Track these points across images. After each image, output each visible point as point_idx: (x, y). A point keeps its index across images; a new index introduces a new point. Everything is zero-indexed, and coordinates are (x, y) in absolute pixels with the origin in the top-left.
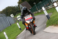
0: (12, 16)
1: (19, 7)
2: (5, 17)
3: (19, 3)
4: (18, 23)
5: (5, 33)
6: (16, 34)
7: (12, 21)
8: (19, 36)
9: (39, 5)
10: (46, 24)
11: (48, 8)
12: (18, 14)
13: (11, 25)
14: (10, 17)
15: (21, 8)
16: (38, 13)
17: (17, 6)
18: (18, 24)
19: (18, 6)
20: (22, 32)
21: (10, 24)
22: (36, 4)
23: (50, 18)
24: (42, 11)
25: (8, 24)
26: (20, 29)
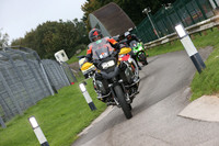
0: (60, 56)
1: (89, 24)
2: (36, 62)
3: (88, 9)
4: (85, 84)
5: (33, 122)
7: (60, 76)
9: (164, 16)
10: (188, 89)
11: (199, 27)
12: (83, 49)
13: (56, 92)
14: (53, 62)
16: (160, 47)
17: (79, 20)
19: (85, 19)
20: (96, 117)
21: (53, 88)
22: (152, 13)
24: (176, 40)
25: (47, 87)
26: (92, 106)
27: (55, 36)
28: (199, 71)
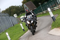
0: (15, 16)
1: (23, 7)
2: (8, 17)
3: (23, 3)
4: (22, 23)
5: (7, 34)
6: (19, 35)
7: (15, 21)
8: (22, 37)
9: (45, 5)
10: (51, 26)
11: (54, 9)
12: (22, 14)
13: (14, 26)
14: (13, 17)
15: (25, 7)
16: (43, 14)
17: (21, 6)
18: (21, 25)
20: (25, 33)
21: (13, 24)
22: (41, 4)
23: (55, 20)
24: (48, 12)
25: (11, 24)
26: (24, 30)
27: (14, 10)
28: (54, 21)
